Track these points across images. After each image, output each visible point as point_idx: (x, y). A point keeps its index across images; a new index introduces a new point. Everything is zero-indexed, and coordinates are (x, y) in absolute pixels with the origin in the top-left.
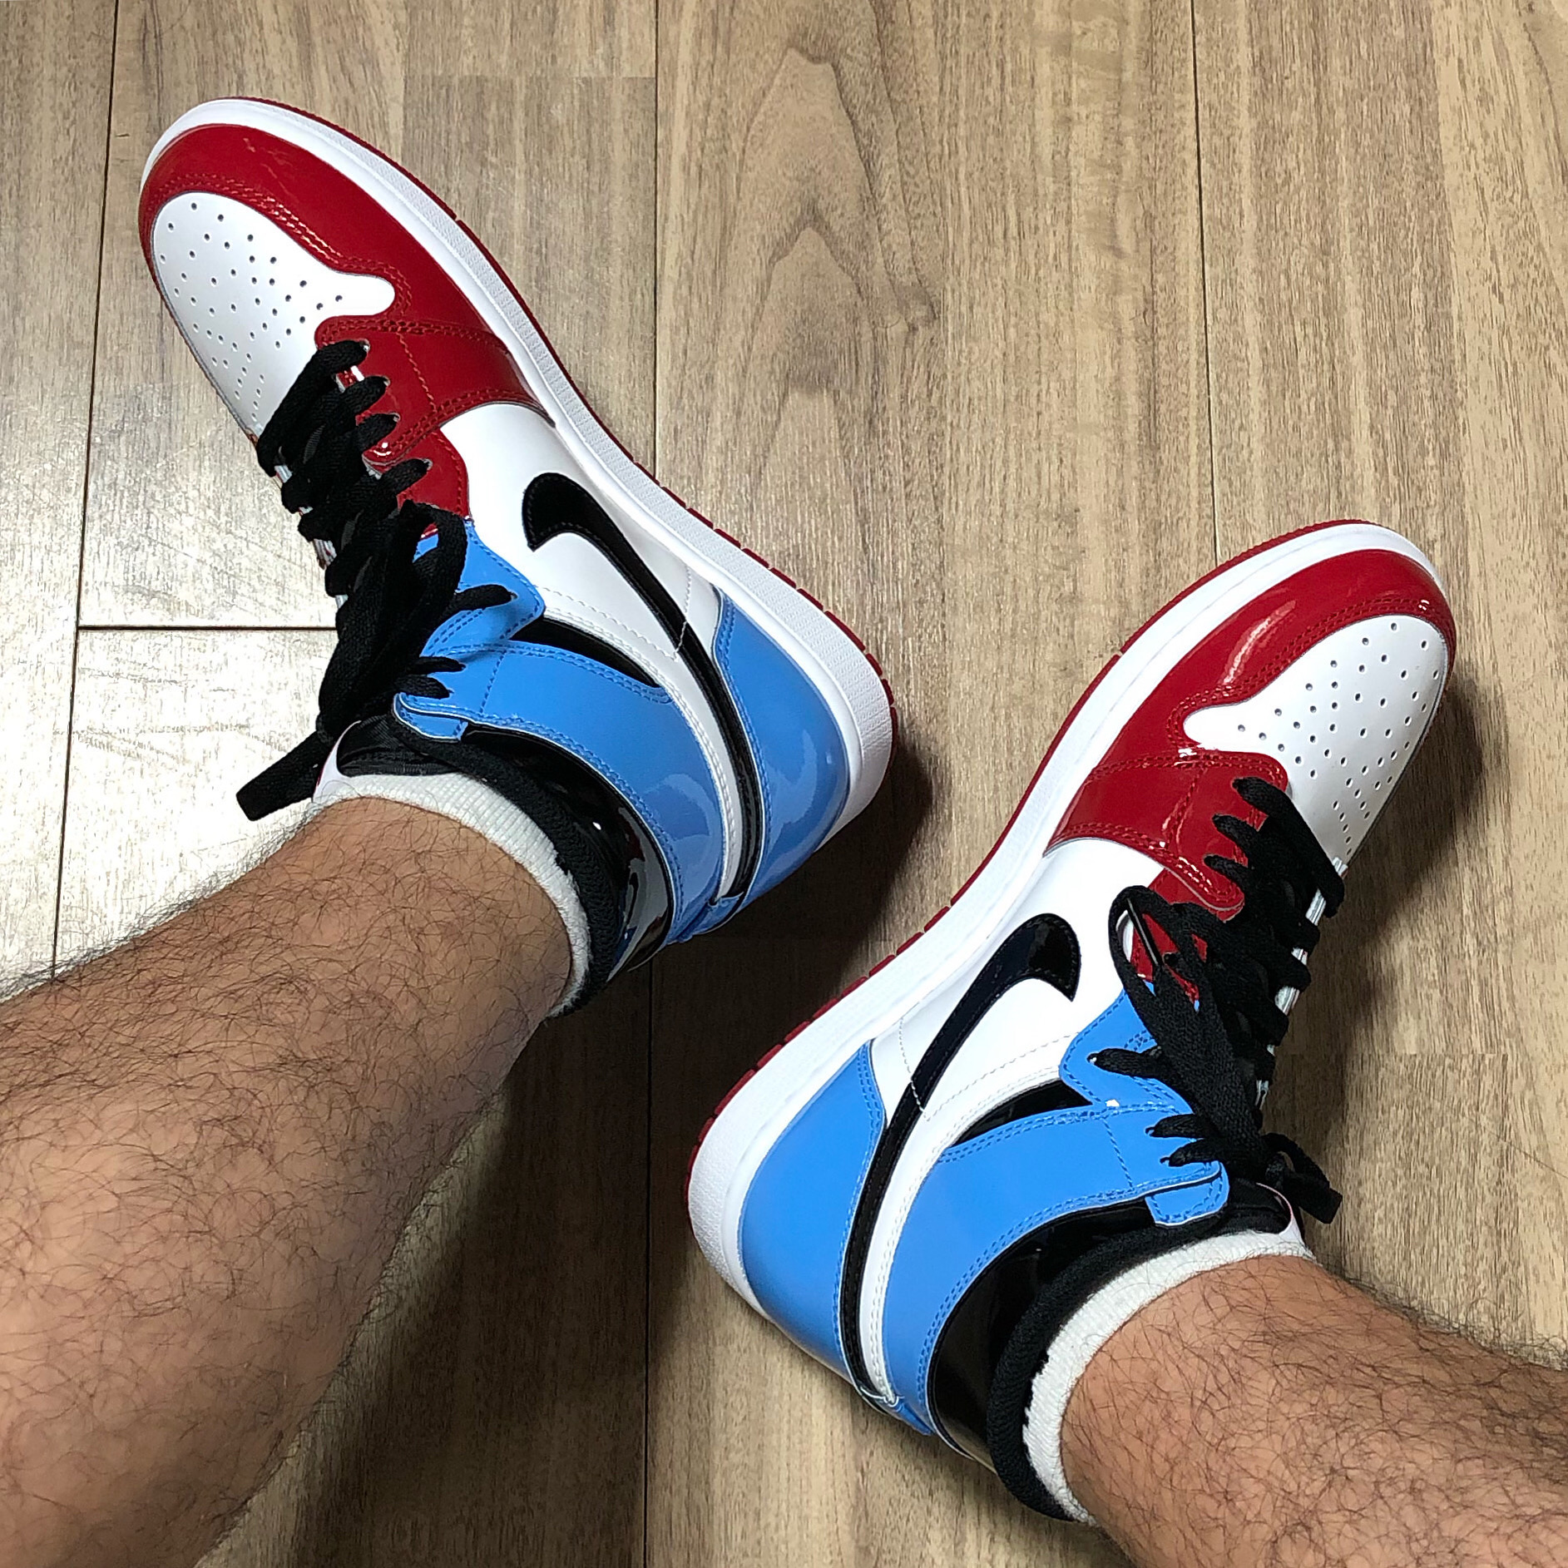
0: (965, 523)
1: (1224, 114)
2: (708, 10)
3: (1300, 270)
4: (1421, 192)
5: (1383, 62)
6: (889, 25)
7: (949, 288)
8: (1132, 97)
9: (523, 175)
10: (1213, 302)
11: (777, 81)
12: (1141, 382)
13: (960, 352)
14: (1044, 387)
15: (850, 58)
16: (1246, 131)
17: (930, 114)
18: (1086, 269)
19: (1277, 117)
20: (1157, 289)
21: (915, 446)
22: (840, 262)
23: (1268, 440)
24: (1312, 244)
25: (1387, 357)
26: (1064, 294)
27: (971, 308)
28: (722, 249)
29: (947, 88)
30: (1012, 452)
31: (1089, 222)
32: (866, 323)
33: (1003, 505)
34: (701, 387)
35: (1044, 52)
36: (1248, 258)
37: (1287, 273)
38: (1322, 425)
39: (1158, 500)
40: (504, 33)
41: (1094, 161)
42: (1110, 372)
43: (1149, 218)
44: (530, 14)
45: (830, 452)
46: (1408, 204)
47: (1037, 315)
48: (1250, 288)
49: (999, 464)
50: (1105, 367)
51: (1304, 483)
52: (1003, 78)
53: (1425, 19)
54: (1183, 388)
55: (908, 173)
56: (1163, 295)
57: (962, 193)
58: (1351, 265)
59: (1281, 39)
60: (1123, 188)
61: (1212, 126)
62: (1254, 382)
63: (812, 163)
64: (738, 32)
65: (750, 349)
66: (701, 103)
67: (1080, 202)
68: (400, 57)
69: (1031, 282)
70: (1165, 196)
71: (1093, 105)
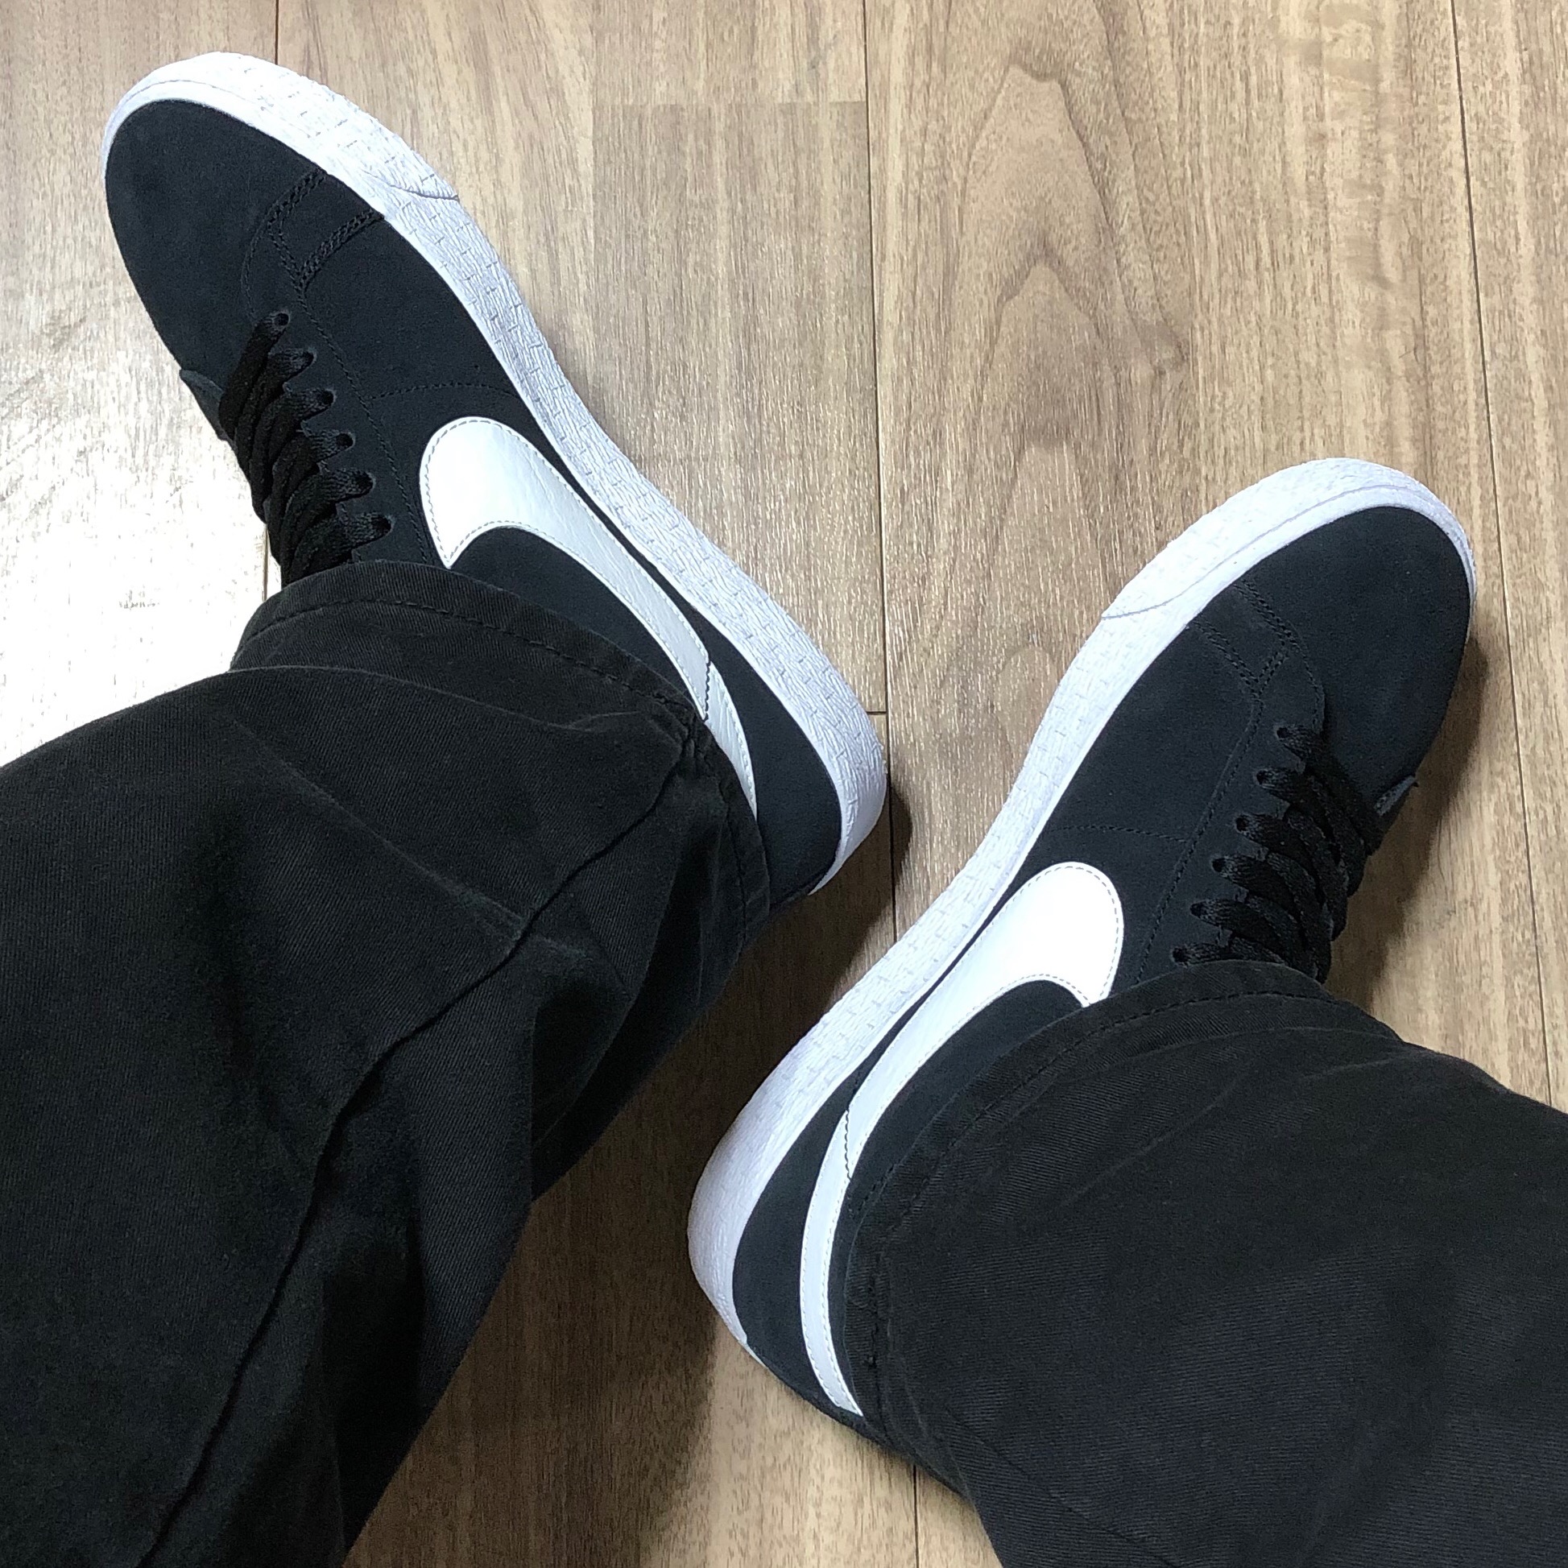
1: (1493, 127)
2: (921, 25)
6: (1120, 37)
7: (1197, 326)
8: (1392, 109)
9: (725, 213)
10: (1491, 336)
11: (999, 102)
12: (1414, 427)
13: (1213, 397)
14: (1307, 434)
15: (1079, 74)
16: (1518, 145)
17: (1170, 134)
18: (1349, 302)
19: (1552, 128)
20: (1428, 323)
21: (1168, 503)
22: (1076, 301)
23: (1557, 490)
26: (1325, 330)
27: (1223, 348)
28: (947, 289)
29: (1187, 105)
31: (1350, 249)
32: (1106, 368)
34: (928, 443)
35: (1291, 61)
36: (1527, 286)
40: (700, 56)
41: (1351, 182)
42: (1380, 417)
43: (1416, 243)
44: (726, 34)
45: (1073, 512)
47: (1296, 354)
48: (1530, 319)
50: (1374, 411)
52: (1248, 91)
54: (1462, 433)
55: (1147, 199)
56: (1434, 330)
57: (1208, 220)
59: (1552, 43)
60: (1385, 211)
61: (1481, 139)
62: (1540, 424)
63: (1041, 191)
64: (955, 48)
65: (980, 399)
66: (917, 128)
67: (1338, 227)
68: (586, 85)
69: (1288, 317)
70: (1432, 218)
71: (1348, 120)
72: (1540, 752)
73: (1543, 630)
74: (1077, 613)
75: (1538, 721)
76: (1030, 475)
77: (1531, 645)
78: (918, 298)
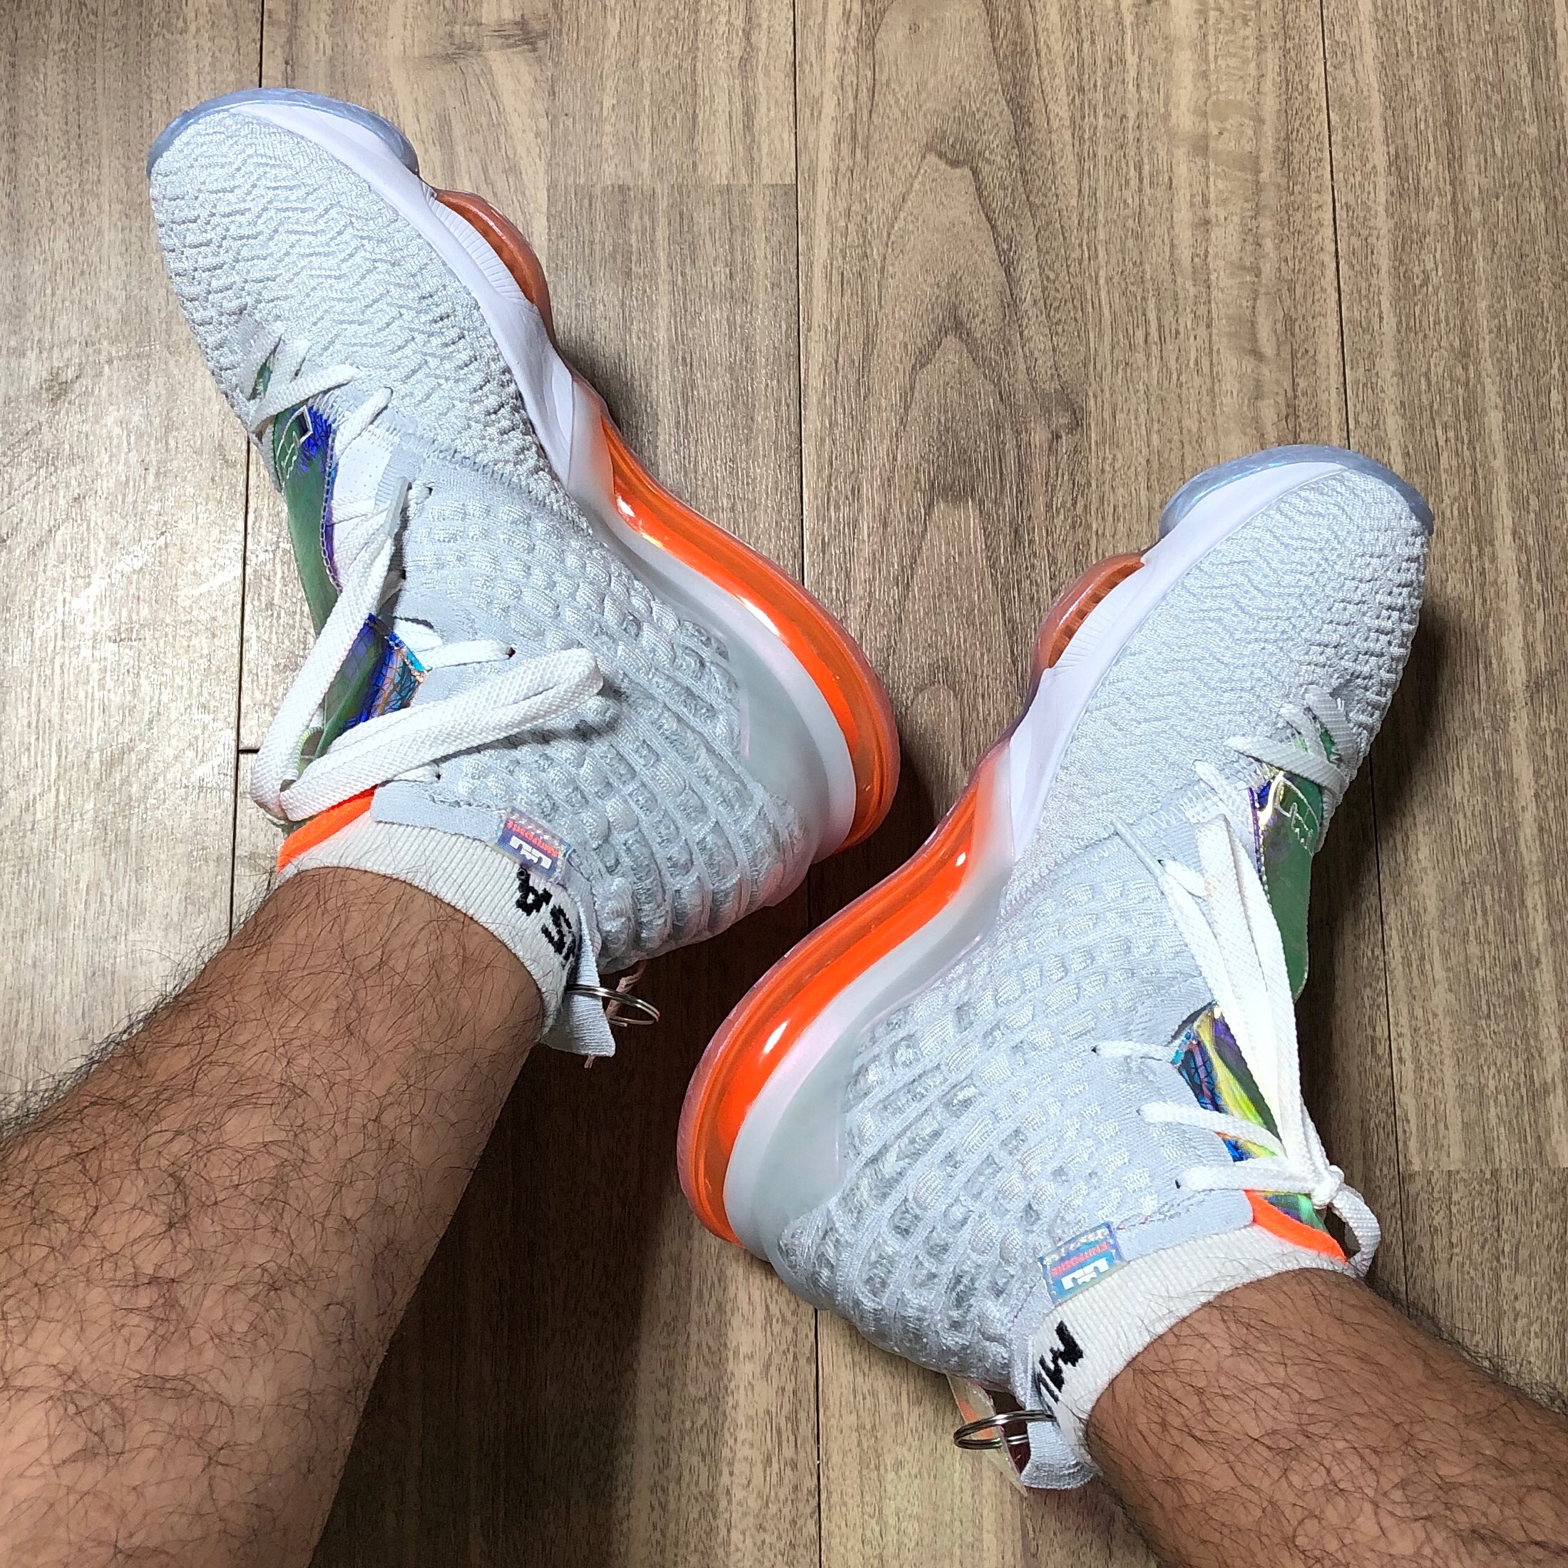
1: (1361, 214)
2: (846, 114)
3: (1440, 370)
4: (1558, 292)
5: (1517, 161)
6: (1026, 127)
7: (1091, 394)
8: (1270, 197)
9: (666, 285)
10: (1355, 407)
11: (916, 186)
13: (1104, 460)
15: (988, 162)
16: (1383, 232)
17: (1069, 218)
18: (1228, 374)
19: (1414, 216)
20: (1299, 393)
21: (1061, 556)
22: (982, 369)
24: (1452, 345)
25: (1528, 461)
26: (1206, 399)
27: (1114, 415)
28: (866, 358)
29: (1086, 192)
31: (1230, 325)
32: (1008, 431)
34: (847, 498)
35: (1181, 153)
36: (1389, 360)
37: (1427, 375)
38: (1465, 531)
40: (645, 140)
41: (1232, 263)
43: (1289, 320)
44: (669, 120)
45: (976, 562)
46: (1546, 305)
47: (1180, 421)
48: (1391, 391)
52: (1141, 180)
53: (1557, 117)
55: (1048, 278)
56: (1304, 400)
57: (1103, 297)
58: (1490, 367)
59: (1416, 138)
60: (1262, 290)
61: (1351, 226)
63: (953, 269)
64: (877, 137)
65: (895, 459)
66: (841, 209)
67: (1220, 305)
68: (541, 166)
69: (1173, 387)
70: (1305, 297)
71: (1230, 207)
74: (978, 655)
76: (939, 528)
78: (840, 366)
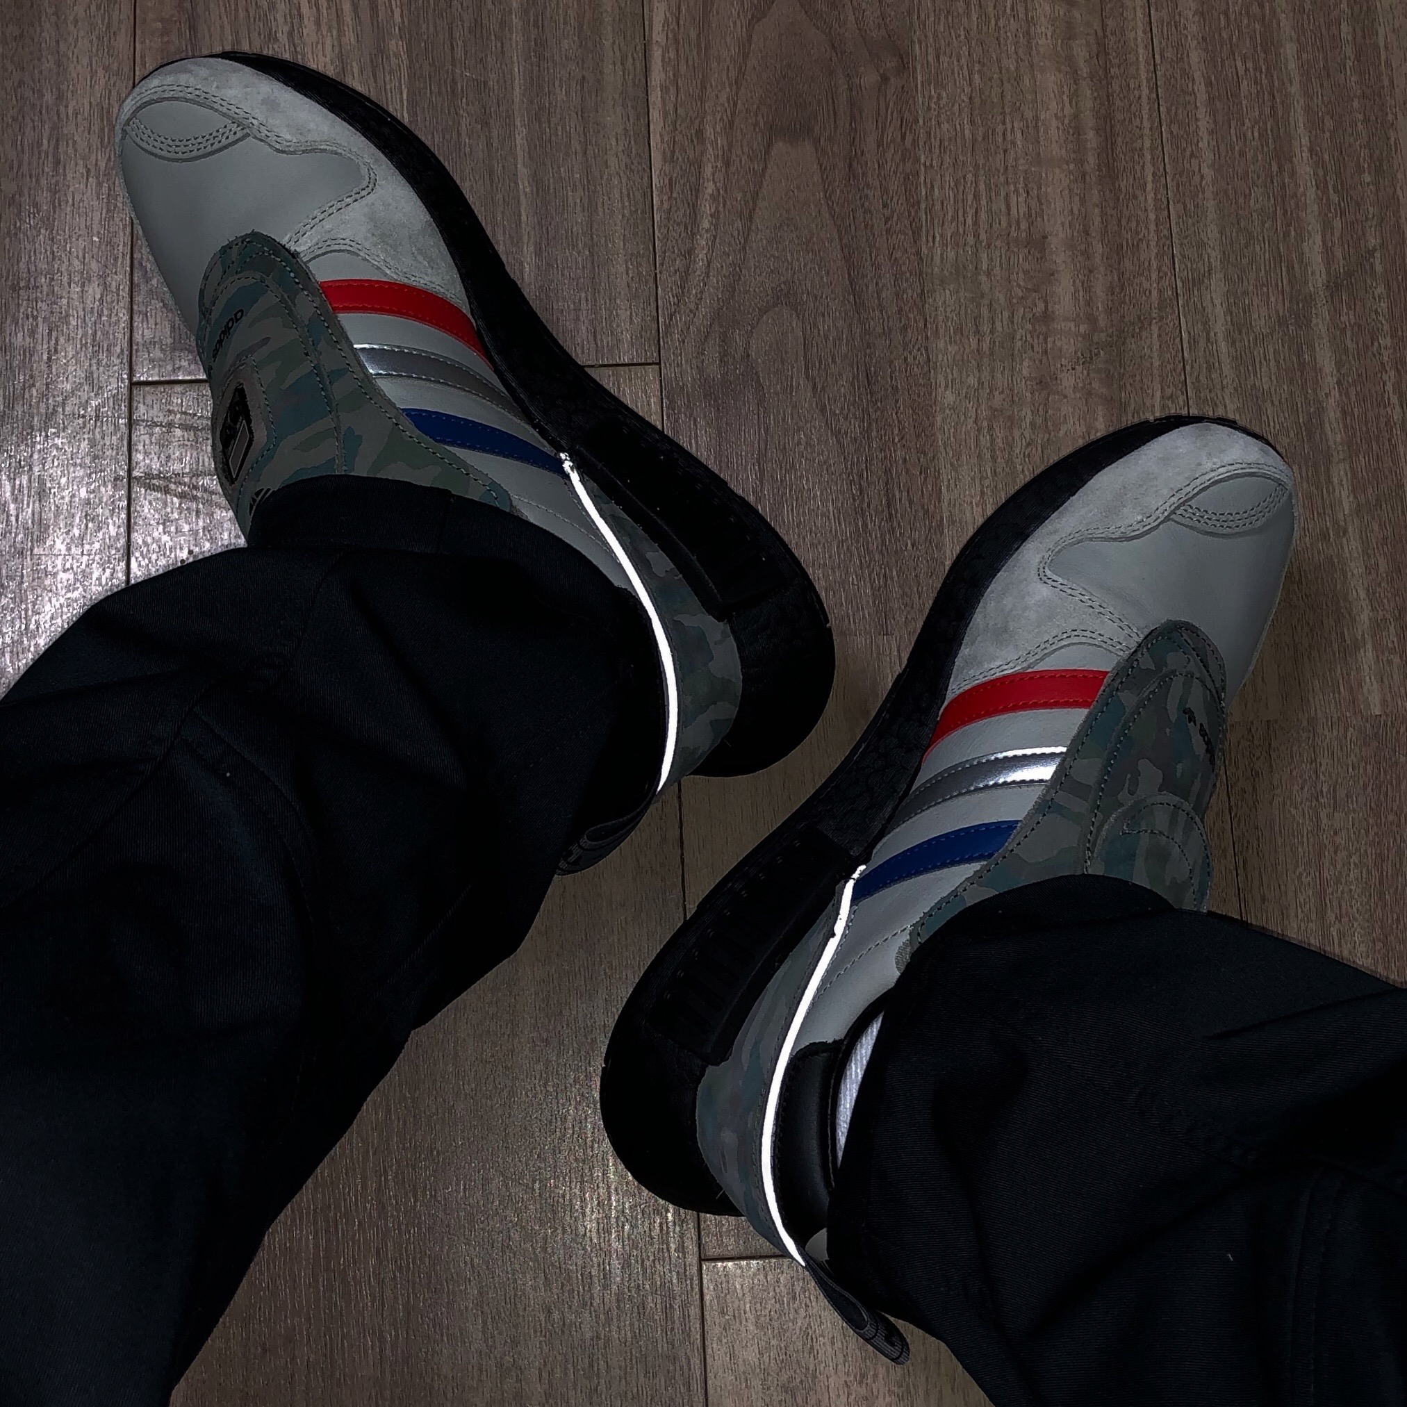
0: (942, 254)
3: (1238, 10)
7: (916, 40)
10: (1160, 42)
12: (1098, 119)
13: (930, 98)
14: (1009, 126)
18: (1042, 18)
20: (1108, 33)
21: (893, 186)
22: (815, 21)
23: (1216, 167)
25: (1322, 86)
26: (1023, 41)
27: (938, 58)
28: (705, 14)
30: (982, 186)
32: (841, 75)
33: (976, 236)
34: (692, 141)
37: (1226, 13)
38: (1265, 149)
39: (1119, 225)
42: (1068, 110)
45: (814, 195)
47: (999, 61)
48: (1193, 28)
49: (970, 197)
50: (1064, 105)
51: (1252, 203)
54: (1137, 122)
56: (1113, 39)
62: (1201, 113)
65: (735, 104)
69: (992, 31)
72: (1203, 379)
73: (1206, 281)
75: (1201, 354)
76: (778, 166)
77: (1196, 292)
78: (681, 21)
